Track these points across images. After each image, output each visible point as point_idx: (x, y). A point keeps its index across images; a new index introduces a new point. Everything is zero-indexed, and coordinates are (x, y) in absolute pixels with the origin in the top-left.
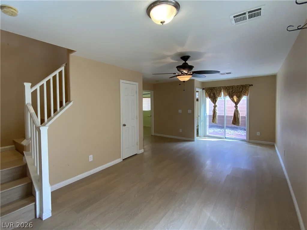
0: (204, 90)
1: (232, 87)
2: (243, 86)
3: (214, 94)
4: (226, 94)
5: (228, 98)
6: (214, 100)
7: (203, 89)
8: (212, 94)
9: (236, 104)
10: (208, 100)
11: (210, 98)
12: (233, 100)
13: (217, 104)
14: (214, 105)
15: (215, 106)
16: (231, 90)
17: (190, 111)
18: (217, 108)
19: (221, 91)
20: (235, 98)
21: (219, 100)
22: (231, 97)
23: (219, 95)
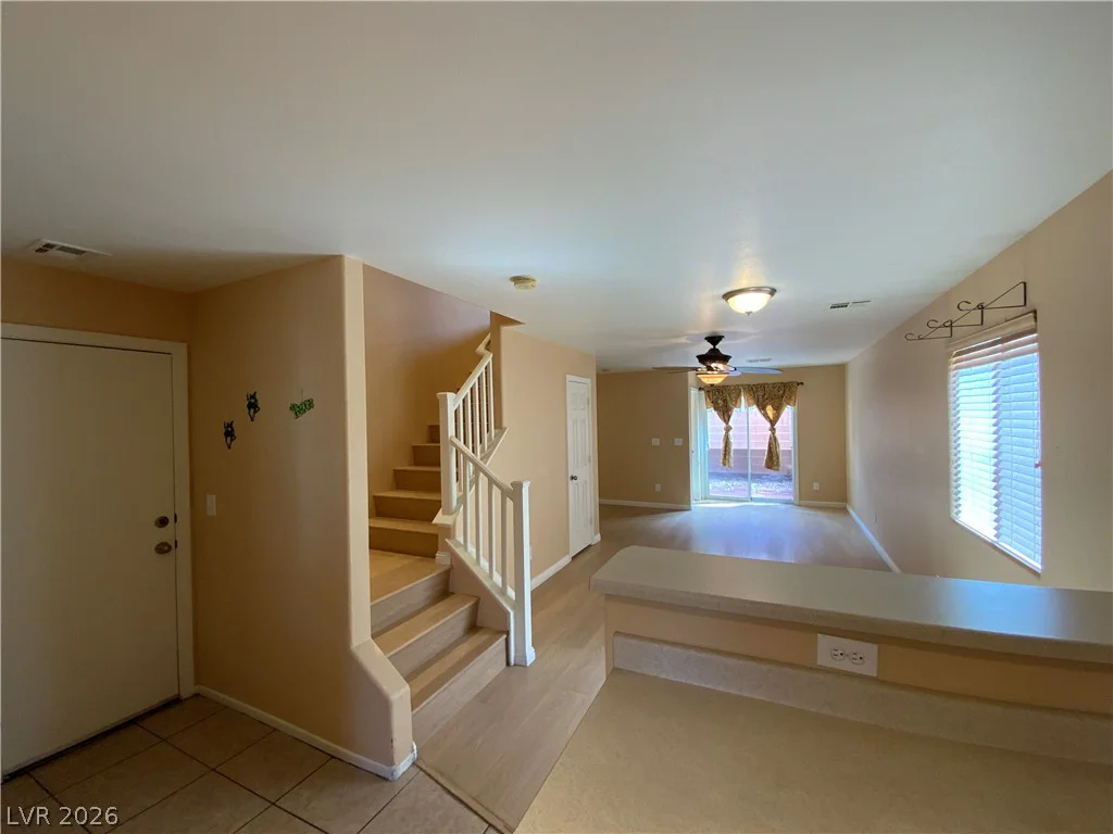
0: (703, 392)
1: (763, 386)
2: (785, 385)
3: (725, 401)
4: (752, 401)
5: (754, 409)
6: (725, 413)
7: (700, 389)
8: (720, 401)
9: (773, 423)
10: (713, 416)
11: (715, 409)
12: (766, 415)
13: (730, 424)
14: (724, 425)
15: (728, 429)
16: (761, 393)
17: (678, 442)
18: (731, 433)
19: (739, 396)
20: (770, 411)
21: (736, 414)
22: (762, 408)
23: (736, 402)
